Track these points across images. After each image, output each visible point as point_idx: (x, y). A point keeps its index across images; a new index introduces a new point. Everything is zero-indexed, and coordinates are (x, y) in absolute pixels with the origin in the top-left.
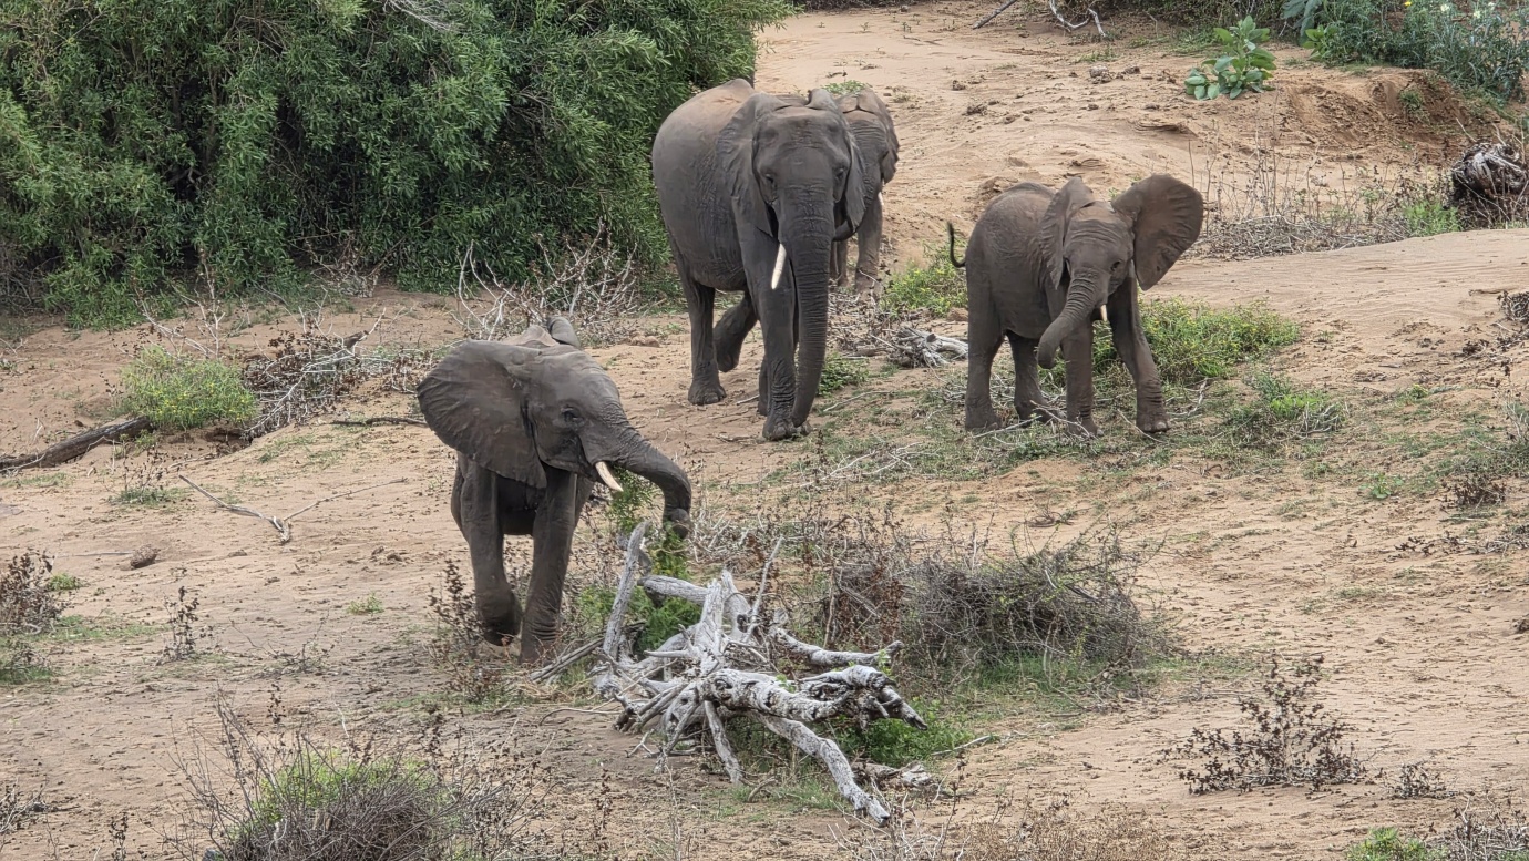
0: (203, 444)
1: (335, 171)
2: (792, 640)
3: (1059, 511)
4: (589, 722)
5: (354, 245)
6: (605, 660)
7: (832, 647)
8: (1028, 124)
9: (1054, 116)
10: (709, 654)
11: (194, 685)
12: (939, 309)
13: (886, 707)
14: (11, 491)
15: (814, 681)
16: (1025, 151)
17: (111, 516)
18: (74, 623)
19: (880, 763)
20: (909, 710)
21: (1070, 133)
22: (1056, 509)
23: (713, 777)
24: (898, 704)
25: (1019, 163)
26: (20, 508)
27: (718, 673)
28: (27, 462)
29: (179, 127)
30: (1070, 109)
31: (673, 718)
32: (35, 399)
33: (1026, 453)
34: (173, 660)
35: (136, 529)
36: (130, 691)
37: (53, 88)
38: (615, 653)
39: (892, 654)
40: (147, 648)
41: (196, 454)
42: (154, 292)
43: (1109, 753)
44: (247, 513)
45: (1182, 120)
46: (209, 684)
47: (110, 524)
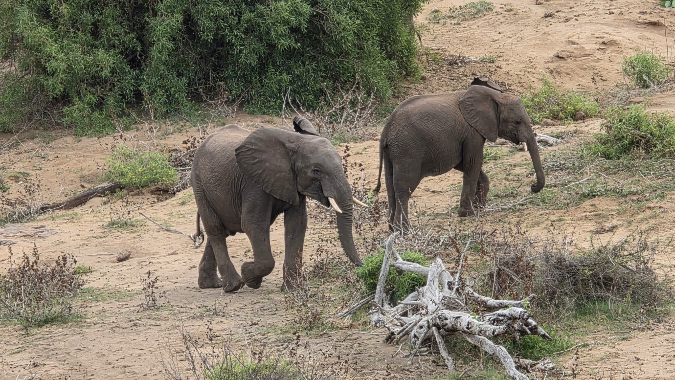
0: (149, 195)
1: (214, 51)
2: (476, 295)
3: (608, 225)
4: (370, 339)
5: (224, 90)
6: (376, 306)
7: (497, 298)
8: (577, 22)
9: (590, 18)
10: (433, 302)
11: (158, 323)
12: (537, 120)
13: (529, 329)
14: (50, 222)
15: (490, 316)
16: (577, 37)
17: (104, 235)
18: (90, 291)
19: (526, 358)
20: (541, 330)
21: (599, 27)
22: (606, 224)
23: (439, 367)
24: (536, 327)
25: (573, 43)
26: (56, 231)
27: (440, 312)
28: (57, 207)
29: (132, 30)
30: (599, 14)
31: (415, 336)
32: (59, 174)
33: (588, 195)
34: (145, 310)
35: (118, 241)
36: (124, 326)
37: (66, 10)
38: (381, 303)
39: (530, 301)
40: (130, 304)
41: (146, 201)
42: (120, 116)
43: (647, 352)
44: (176, 232)
45: (658, 19)
46: (166, 322)
47: (104, 239)
